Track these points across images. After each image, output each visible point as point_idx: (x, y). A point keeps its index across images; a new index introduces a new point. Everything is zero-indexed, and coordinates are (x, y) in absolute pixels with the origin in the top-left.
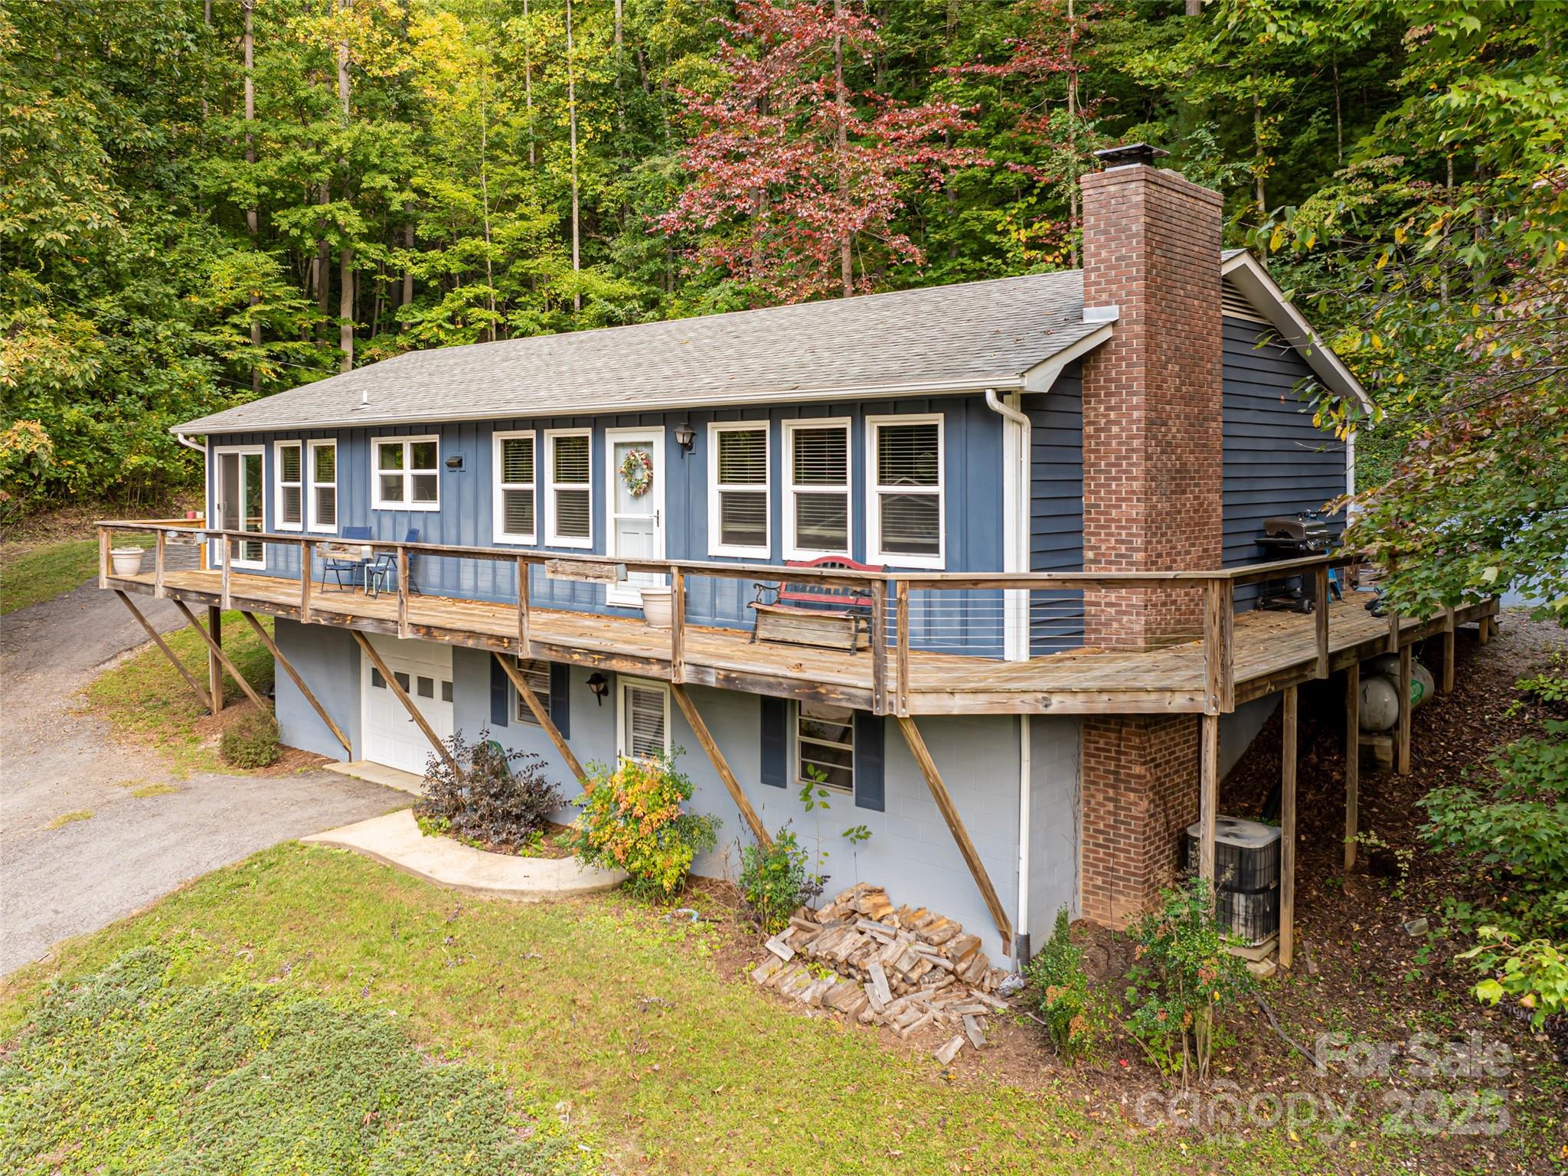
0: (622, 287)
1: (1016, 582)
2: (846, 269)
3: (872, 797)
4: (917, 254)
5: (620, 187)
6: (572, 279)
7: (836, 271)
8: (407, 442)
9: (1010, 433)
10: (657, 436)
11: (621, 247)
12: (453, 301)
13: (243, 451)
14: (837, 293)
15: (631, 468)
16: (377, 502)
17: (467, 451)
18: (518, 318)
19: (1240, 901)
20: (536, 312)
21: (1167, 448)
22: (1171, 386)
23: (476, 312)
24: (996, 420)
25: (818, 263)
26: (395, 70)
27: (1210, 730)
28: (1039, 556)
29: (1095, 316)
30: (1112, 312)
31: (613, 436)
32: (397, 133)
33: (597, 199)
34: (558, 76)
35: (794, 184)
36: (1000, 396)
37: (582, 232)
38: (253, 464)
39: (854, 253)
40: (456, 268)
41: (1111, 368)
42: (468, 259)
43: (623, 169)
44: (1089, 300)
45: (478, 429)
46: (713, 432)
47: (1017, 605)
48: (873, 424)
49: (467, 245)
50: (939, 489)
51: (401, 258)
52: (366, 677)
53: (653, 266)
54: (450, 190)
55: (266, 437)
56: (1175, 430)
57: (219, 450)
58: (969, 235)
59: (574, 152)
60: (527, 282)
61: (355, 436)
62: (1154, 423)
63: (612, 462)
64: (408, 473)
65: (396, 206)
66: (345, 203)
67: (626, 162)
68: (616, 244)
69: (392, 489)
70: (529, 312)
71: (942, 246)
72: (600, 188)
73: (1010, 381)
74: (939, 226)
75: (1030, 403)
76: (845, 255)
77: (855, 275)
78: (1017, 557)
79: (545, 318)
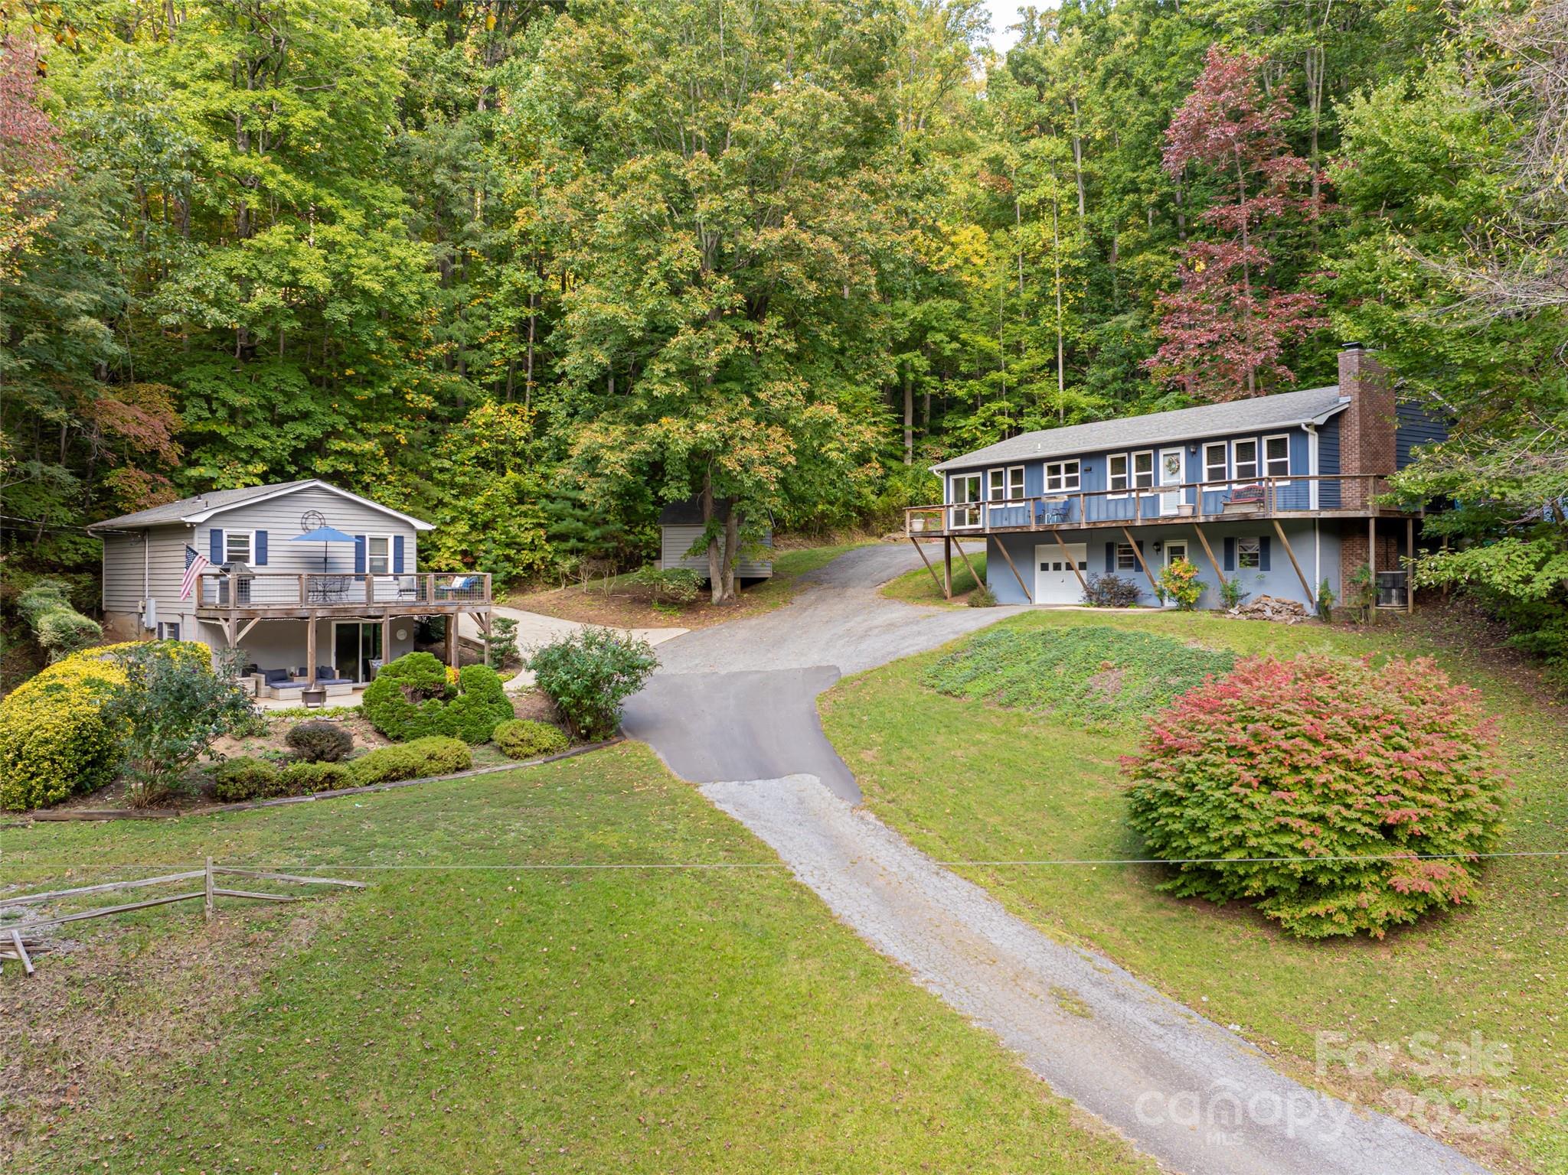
0: (1096, 400)
1: (1313, 478)
2: (1251, 385)
3: (1266, 567)
4: (1292, 376)
5: (1092, 335)
6: (1061, 397)
7: (1246, 387)
8: (1063, 464)
9: (1311, 438)
10: (1182, 451)
11: (1093, 373)
12: (982, 413)
13: (967, 476)
14: (1247, 397)
15: (1170, 463)
16: (1046, 490)
17: (1094, 464)
18: (1024, 422)
19: (1394, 592)
20: (1038, 418)
21: (1369, 444)
22: (1371, 423)
23: (999, 419)
24: (1306, 434)
25: (1235, 383)
26: (946, 266)
27: (1372, 523)
28: (1322, 469)
29: (1343, 400)
30: (1349, 399)
31: (1162, 452)
32: (947, 306)
33: (1076, 342)
34: (1046, 262)
35: (1224, 340)
36: (1307, 426)
37: (1065, 363)
38: (975, 483)
39: (1256, 375)
40: (985, 391)
41: (1348, 417)
42: (994, 384)
43: (1092, 322)
44: (1341, 395)
45: (1101, 455)
46: (1204, 447)
47: (1314, 486)
48: (1265, 440)
49: (994, 375)
50: (1288, 459)
51: (951, 386)
52: (1038, 567)
53: (1117, 385)
54: (983, 341)
55: (983, 468)
56: (1373, 438)
57: (952, 477)
58: (1323, 364)
59: (1060, 313)
60: (1032, 400)
61: (1035, 463)
62: (1363, 436)
63: (1162, 462)
64: (1063, 476)
65: (948, 353)
66: (918, 352)
67: (1094, 316)
68: (1089, 372)
69: (1055, 484)
70: (1033, 419)
71: (1310, 369)
72: (1078, 335)
73: (1309, 420)
74: (1306, 359)
75: (1318, 428)
76: (1251, 377)
77: (1257, 388)
78: (1314, 469)
79: (1043, 422)
